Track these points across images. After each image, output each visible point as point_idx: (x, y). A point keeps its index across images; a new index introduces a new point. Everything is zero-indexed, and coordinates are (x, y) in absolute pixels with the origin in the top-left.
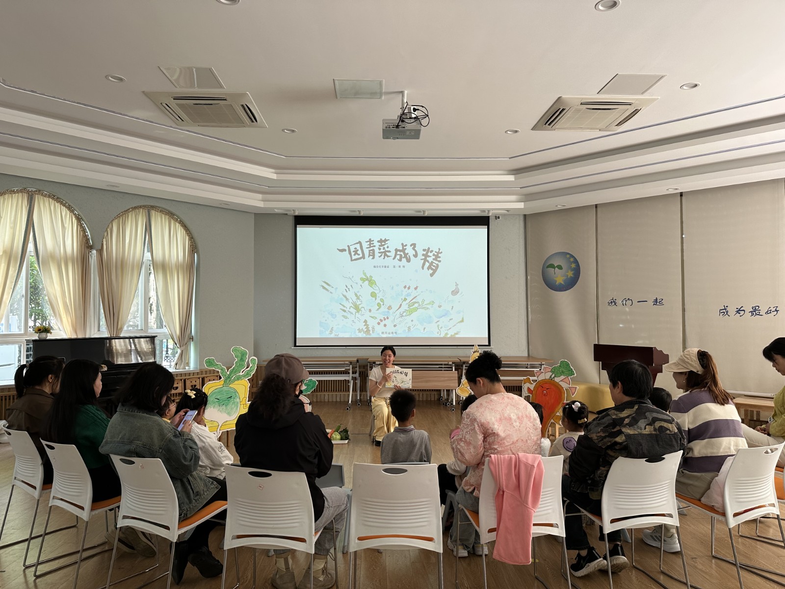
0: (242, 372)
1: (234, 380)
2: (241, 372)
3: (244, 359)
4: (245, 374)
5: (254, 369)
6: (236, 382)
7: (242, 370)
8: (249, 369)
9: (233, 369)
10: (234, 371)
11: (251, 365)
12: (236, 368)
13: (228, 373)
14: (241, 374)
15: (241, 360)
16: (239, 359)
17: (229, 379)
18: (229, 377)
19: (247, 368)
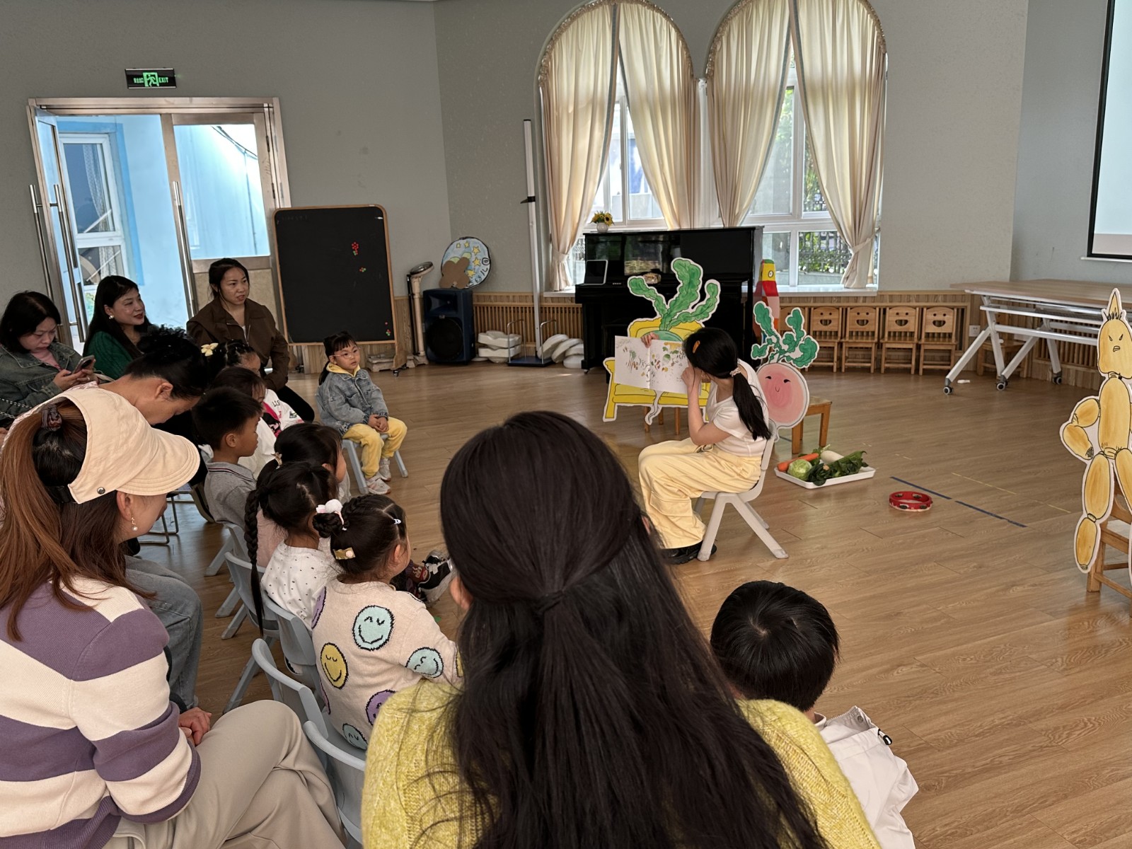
0: (693, 308)
1: (679, 321)
2: (690, 307)
3: (695, 282)
4: (698, 313)
5: (713, 305)
6: (682, 325)
7: (692, 304)
8: (704, 303)
9: (676, 300)
10: (678, 304)
11: (708, 296)
12: (681, 299)
13: (668, 307)
14: (690, 311)
15: (689, 283)
16: (686, 282)
17: (669, 319)
18: (669, 315)
19: (702, 299)
